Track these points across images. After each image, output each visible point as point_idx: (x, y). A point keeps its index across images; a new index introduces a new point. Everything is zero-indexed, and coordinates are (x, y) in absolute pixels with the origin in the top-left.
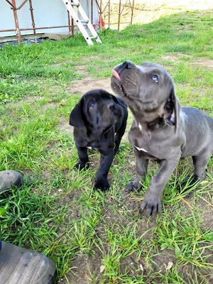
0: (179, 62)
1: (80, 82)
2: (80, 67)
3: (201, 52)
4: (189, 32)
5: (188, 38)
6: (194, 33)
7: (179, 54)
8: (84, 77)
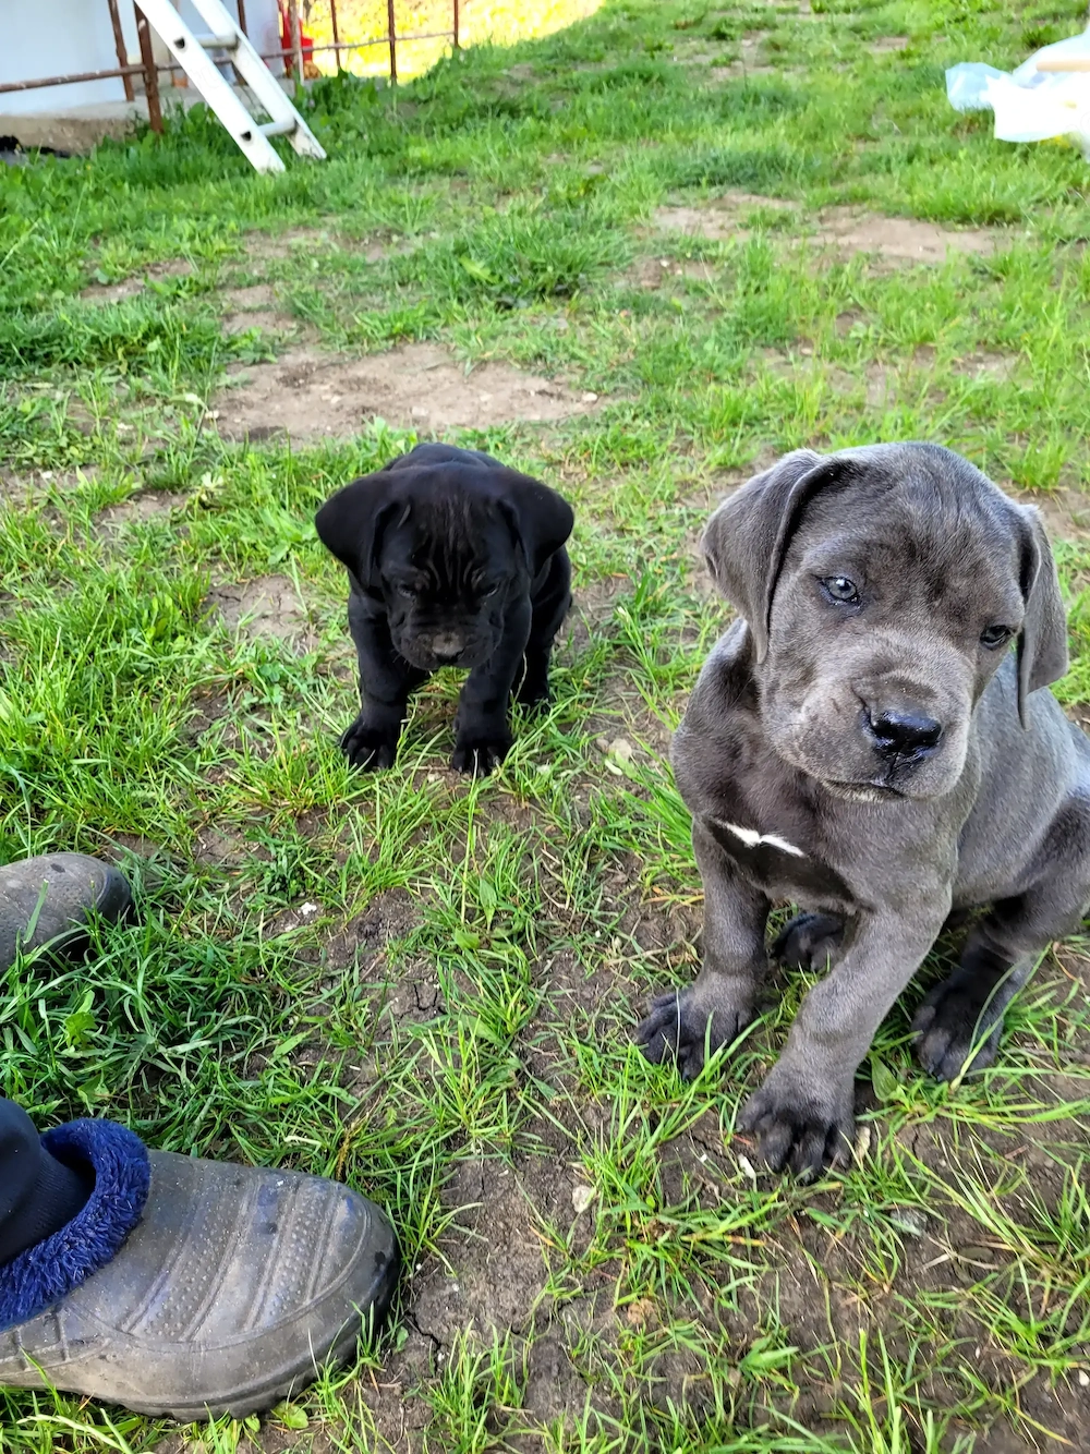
0: (743, 238)
1: (267, 378)
2: (248, 298)
3: (836, 179)
4: (762, 78)
5: (763, 107)
6: (792, 80)
7: (734, 195)
8: (280, 348)
